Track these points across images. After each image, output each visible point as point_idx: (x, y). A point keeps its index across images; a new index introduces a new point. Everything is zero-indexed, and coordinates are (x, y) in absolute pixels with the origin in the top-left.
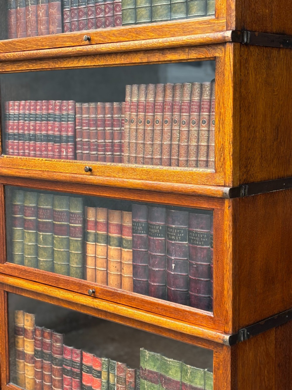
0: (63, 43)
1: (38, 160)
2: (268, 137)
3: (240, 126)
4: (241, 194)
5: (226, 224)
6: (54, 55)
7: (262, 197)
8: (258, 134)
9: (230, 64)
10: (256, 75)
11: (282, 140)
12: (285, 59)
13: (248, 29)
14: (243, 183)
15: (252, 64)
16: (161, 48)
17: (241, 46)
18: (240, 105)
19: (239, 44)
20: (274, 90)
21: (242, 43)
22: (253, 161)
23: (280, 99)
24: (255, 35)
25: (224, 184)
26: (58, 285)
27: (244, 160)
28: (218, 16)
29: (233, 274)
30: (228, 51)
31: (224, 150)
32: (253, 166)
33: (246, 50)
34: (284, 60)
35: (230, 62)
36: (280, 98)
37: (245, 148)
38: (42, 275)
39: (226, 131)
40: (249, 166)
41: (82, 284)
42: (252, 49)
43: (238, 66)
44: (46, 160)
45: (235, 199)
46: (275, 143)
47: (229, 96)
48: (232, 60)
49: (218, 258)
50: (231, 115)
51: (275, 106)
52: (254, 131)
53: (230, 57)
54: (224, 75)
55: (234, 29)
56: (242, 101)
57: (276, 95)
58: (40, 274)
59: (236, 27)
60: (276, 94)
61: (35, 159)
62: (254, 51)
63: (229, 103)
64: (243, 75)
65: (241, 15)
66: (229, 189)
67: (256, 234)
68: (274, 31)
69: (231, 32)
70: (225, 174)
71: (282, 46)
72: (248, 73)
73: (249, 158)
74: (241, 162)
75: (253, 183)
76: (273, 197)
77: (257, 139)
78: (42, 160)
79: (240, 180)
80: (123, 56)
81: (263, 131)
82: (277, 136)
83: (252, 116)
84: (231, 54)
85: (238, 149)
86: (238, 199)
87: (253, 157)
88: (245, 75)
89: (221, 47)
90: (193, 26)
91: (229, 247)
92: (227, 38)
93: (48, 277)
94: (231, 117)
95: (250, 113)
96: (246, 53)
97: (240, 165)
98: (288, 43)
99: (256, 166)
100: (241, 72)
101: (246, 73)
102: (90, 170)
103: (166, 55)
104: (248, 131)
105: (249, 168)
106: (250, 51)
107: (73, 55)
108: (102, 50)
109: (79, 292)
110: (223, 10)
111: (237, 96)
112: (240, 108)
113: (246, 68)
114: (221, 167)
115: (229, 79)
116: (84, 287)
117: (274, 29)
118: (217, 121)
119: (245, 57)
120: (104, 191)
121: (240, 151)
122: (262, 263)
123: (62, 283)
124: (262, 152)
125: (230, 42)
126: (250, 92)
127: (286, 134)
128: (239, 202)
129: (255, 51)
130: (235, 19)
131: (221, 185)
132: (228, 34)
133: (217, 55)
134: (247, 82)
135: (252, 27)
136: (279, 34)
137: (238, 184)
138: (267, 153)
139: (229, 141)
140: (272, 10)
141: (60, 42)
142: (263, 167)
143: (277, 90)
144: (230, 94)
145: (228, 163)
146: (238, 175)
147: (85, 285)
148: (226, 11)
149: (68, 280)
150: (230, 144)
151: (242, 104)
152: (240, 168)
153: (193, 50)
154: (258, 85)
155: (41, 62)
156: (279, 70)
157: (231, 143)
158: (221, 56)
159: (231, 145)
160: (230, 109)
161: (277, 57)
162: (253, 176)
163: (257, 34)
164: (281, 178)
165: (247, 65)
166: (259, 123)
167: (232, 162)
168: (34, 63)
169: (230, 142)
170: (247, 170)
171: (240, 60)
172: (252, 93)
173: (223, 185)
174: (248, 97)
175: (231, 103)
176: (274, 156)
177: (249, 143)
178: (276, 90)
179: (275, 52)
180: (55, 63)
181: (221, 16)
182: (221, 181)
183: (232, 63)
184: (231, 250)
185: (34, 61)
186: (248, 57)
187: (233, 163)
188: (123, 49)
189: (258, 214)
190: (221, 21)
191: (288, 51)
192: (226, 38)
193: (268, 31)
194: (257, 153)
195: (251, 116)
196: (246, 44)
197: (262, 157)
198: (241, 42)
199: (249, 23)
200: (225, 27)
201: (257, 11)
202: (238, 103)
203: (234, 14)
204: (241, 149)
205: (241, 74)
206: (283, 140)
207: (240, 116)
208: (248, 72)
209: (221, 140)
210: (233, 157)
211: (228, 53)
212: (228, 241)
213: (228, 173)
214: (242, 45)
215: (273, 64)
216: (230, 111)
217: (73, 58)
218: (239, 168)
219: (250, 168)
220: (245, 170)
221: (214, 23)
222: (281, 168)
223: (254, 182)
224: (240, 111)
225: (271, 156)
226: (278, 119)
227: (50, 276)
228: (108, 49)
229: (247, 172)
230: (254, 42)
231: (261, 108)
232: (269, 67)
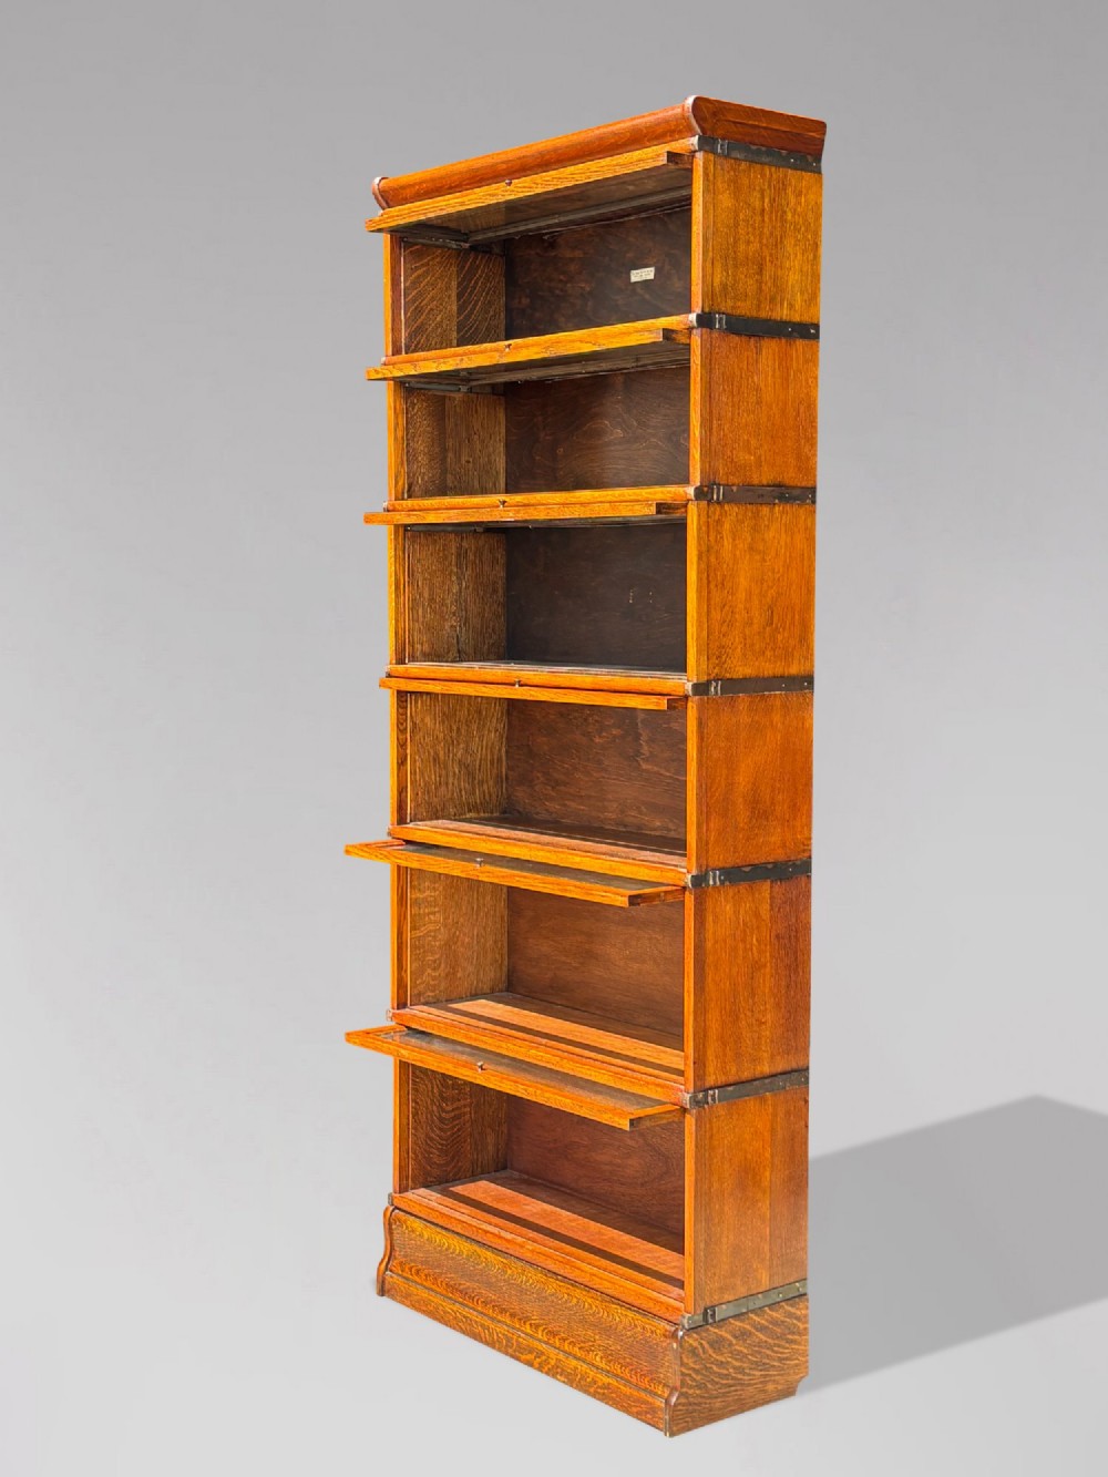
2: (755, 621)
3: (709, 605)
4: (710, 692)
7: (745, 699)
8: (738, 615)
10: (734, 540)
12: (783, 519)
13: (721, 483)
14: (714, 678)
15: (727, 526)
17: (708, 505)
18: (708, 577)
19: (706, 503)
20: (764, 559)
21: (711, 501)
22: (731, 650)
24: (732, 490)
27: (715, 649)
30: (691, 511)
32: (730, 658)
33: (717, 509)
34: (781, 520)
36: (776, 570)
37: (716, 634)
40: (724, 657)
42: (726, 507)
43: (704, 528)
45: (701, 698)
46: (768, 629)
51: (767, 581)
52: (733, 611)
53: (692, 519)
55: (698, 484)
56: (712, 574)
57: (769, 565)
59: (702, 482)
62: (729, 510)
64: (713, 540)
65: (711, 466)
66: (691, 683)
67: (737, 747)
68: (765, 482)
69: (693, 488)
71: (777, 501)
73: (724, 647)
74: (709, 653)
75: (730, 679)
76: (765, 701)
77: (737, 623)
79: (708, 675)
81: (747, 613)
82: (772, 620)
83: (728, 592)
86: (706, 699)
87: (730, 645)
88: (716, 540)
92: (689, 496)
95: (725, 589)
96: (718, 513)
98: (787, 497)
99: (735, 658)
100: (709, 536)
101: (719, 537)
104: (722, 612)
105: (723, 660)
106: (724, 510)
111: (703, 567)
112: (709, 582)
113: (718, 531)
117: (764, 480)
119: (716, 517)
121: (708, 637)
122: (746, 789)
124: (745, 639)
125: (692, 500)
126: (724, 562)
128: (707, 703)
129: (733, 510)
132: (690, 491)
134: (720, 550)
135: (727, 480)
136: (773, 486)
137: (706, 678)
138: (753, 641)
140: (760, 456)
142: (747, 659)
143: (770, 559)
151: (713, 577)
154: (738, 552)
156: (773, 533)
159: (695, 628)
161: (769, 516)
162: (731, 670)
163: (735, 488)
164: (778, 677)
165: (719, 527)
166: (740, 601)
167: (695, 649)
170: (720, 662)
171: (709, 522)
172: (728, 563)
174: (722, 568)
176: (766, 647)
177: (723, 627)
178: (768, 559)
179: (765, 510)
186: (720, 515)
189: (739, 720)
191: (788, 508)
192: (687, 496)
193: (754, 483)
194: (738, 641)
195: (726, 592)
196: (717, 502)
197: (745, 646)
198: (709, 500)
199: (722, 475)
201: (735, 459)
203: (698, 465)
204: (710, 634)
205: (710, 539)
207: (709, 593)
208: (721, 536)
211: (691, 513)
214: (711, 503)
215: (763, 525)
218: (706, 658)
219: (726, 660)
220: (716, 662)
223: (732, 678)
225: (761, 647)
226: (773, 598)
229: (721, 665)
230: (730, 498)
231: (743, 582)
232: (755, 529)
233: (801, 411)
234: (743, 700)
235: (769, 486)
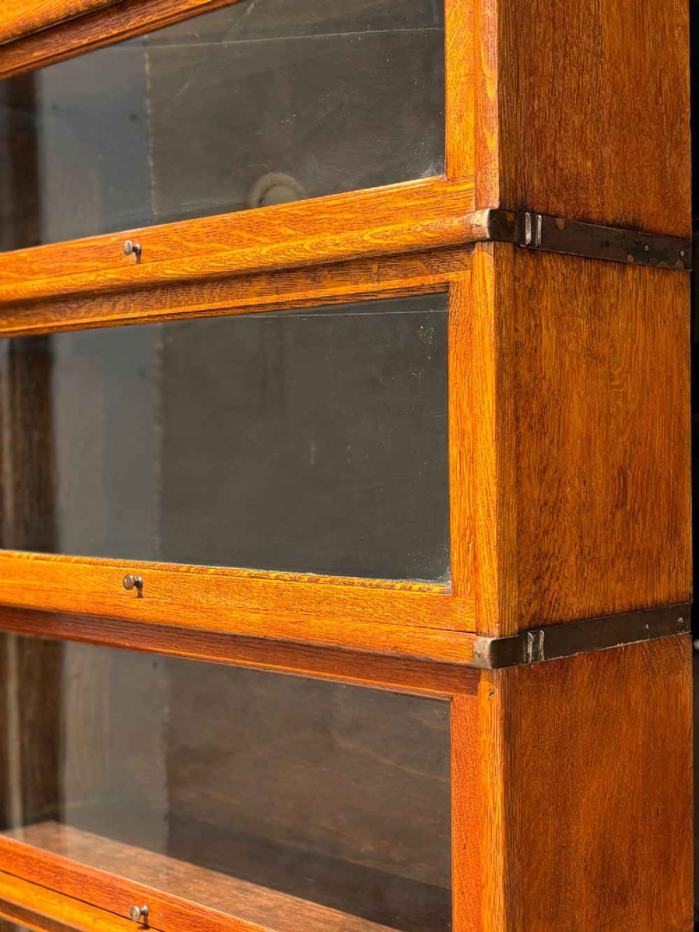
0: (78, 264)
1: (20, 557)
2: (598, 499)
3: (518, 468)
4: (525, 656)
5: (484, 742)
6: (54, 293)
7: (585, 662)
8: (569, 489)
9: (486, 301)
10: (559, 332)
11: (636, 506)
12: (640, 293)
13: (538, 208)
14: (530, 623)
15: (547, 302)
16: (309, 263)
17: (515, 251)
18: (516, 410)
19: (510, 246)
20: (610, 374)
21: (518, 244)
22: (558, 563)
23: (629, 398)
24: (556, 227)
25: (477, 629)
26: (60, 888)
27: (531, 560)
28: (454, 174)
29: (505, 887)
30: (480, 265)
31: (473, 533)
32: (558, 579)
33: (531, 264)
34: (637, 297)
35: (486, 294)
36: (629, 395)
37: (532, 528)
38: (24, 857)
39: (478, 481)
40: (547, 577)
41: (116, 888)
42: (546, 261)
43: (507, 303)
44: (36, 559)
45: (508, 672)
46: (618, 515)
47: (484, 387)
48: (490, 289)
49: (464, 837)
50: (491, 437)
51: (615, 417)
52: (560, 481)
53: (484, 281)
54: (471, 330)
55: (496, 205)
56: (522, 402)
57: (619, 386)
58: (19, 856)
59: (502, 201)
60: (616, 383)
61: (10, 556)
62: (552, 267)
63: (486, 404)
64: (522, 330)
65: (516, 170)
66: (489, 640)
67: (572, 765)
68: (610, 218)
69: (487, 212)
70: (478, 599)
71: (630, 258)
72: (536, 325)
73: (546, 556)
74: (521, 568)
75: (558, 624)
76: (619, 662)
77: (567, 505)
78: (28, 558)
79: (521, 617)
80: (218, 290)
81: (585, 483)
82: (625, 496)
83: (552, 441)
84: (487, 272)
85: (511, 529)
86: (516, 670)
87: (557, 551)
88: (528, 331)
89: (462, 255)
90: (390, 205)
91: (494, 809)
92: (477, 229)
93: (37, 863)
94: (490, 441)
95: (545, 434)
96: (531, 272)
97: (519, 576)
98: (646, 252)
99: (566, 578)
100: (516, 321)
101: (533, 324)
102: (138, 585)
103: (322, 284)
104: (541, 480)
105: (546, 584)
106: (544, 268)
107: (99, 290)
108: (167, 274)
109: (111, 908)
110: (468, 158)
111: (507, 385)
112: (517, 419)
113: (531, 310)
114: (467, 581)
115: (483, 340)
116: (122, 896)
117: (609, 212)
118: (455, 456)
119: (528, 282)
120: (173, 639)
121: (518, 535)
122: (590, 849)
123: (69, 883)
124: (581, 538)
125: (483, 240)
126: (544, 378)
127: (648, 491)
128: (520, 679)
129: (556, 269)
130: (497, 179)
131: (469, 630)
132: (481, 219)
133: (452, 276)
134: (535, 351)
135: (548, 203)
136: (624, 228)
137: (516, 627)
138: (595, 541)
139: (486, 510)
140: (602, 163)
141: (71, 261)
142: (586, 579)
143: (620, 375)
144: (486, 378)
145: (484, 570)
146: (514, 603)
147: (125, 891)
148: (473, 160)
149: (85, 876)
150: (489, 516)
151: (523, 409)
152: (519, 582)
153: (390, 266)
154: (567, 359)
155: (29, 312)
156: (623, 321)
157: (492, 513)
158: (462, 279)
159: (493, 519)
160: (489, 422)
161: (618, 288)
162: (559, 604)
163: (560, 223)
164: (636, 610)
165: (533, 303)
166: (573, 460)
167: (495, 566)
168: (10, 315)
169: (488, 511)
170: (541, 587)
171: (515, 290)
172: (550, 380)
173: (475, 631)
174: (540, 390)
175: (491, 404)
176: (616, 551)
177: (544, 514)
178: (616, 373)
179: (611, 275)
180: (60, 313)
181: (463, 173)
182: (470, 620)
183: (491, 298)
184: (498, 817)
185: (12, 311)
186: (535, 282)
187: (499, 569)
188: (217, 271)
189: (576, 709)
190: (462, 188)
191: (648, 274)
192: (475, 231)
193: (594, 216)
194: (569, 543)
195: (547, 442)
196: (532, 249)
197: (582, 552)
198: (515, 240)
199: (539, 192)
200: (473, 203)
201: (560, 163)
202: (510, 406)
203: (495, 165)
204: (520, 531)
205: (519, 327)
206: (639, 508)
207: (518, 442)
208: (538, 322)
209: (468, 505)
210: (499, 554)
211: (480, 270)
212: (491, 791)
213: (487, 596)
214: (518, 249)
215: (608, 305)
216: (488, 426)
217: (100, 299)
218: (515, 582)
219: (549, 584)
220: (534, 587)
221: (445, 193)
222: (636, 582)
223: (562, 621)
224: (517, 428)
225: (609, 551)
226: (625, 451)
227: (42, 862)
228: (181, 272)
229: (542, 593)
230: (552, 244)
231: (576, 420)
232: (595, 311)
233: (665, 87)
234: (583, 666)
235: (618, 226)
